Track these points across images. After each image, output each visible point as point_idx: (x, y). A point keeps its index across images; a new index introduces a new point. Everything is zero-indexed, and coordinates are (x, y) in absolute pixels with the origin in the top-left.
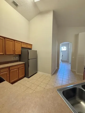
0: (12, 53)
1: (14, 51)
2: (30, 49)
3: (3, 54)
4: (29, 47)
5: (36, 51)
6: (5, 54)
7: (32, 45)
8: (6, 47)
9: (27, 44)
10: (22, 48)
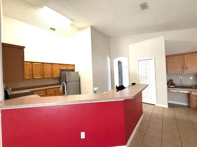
0: (50, 77)
1: (52, 74)
2: (73, 70)
3: (42, 78)
4: (71, 68)
5: (78, 72)
6: (43, 78)
7: (74, 65)
8: (45, 71)
9: (68, 65)
10: (61, 70)
